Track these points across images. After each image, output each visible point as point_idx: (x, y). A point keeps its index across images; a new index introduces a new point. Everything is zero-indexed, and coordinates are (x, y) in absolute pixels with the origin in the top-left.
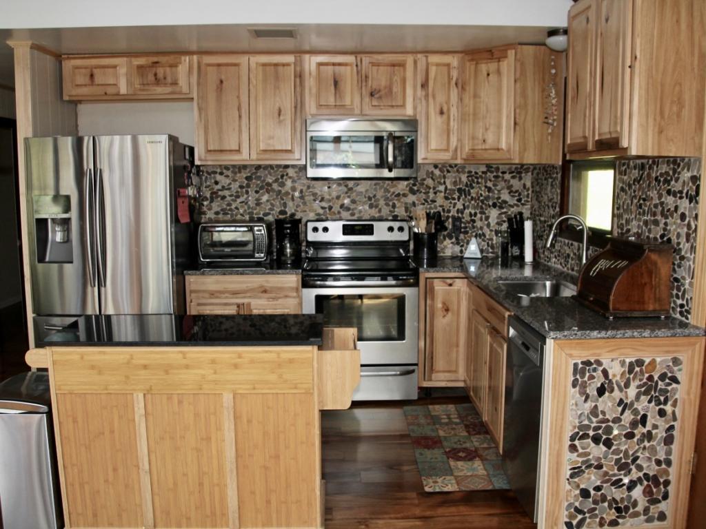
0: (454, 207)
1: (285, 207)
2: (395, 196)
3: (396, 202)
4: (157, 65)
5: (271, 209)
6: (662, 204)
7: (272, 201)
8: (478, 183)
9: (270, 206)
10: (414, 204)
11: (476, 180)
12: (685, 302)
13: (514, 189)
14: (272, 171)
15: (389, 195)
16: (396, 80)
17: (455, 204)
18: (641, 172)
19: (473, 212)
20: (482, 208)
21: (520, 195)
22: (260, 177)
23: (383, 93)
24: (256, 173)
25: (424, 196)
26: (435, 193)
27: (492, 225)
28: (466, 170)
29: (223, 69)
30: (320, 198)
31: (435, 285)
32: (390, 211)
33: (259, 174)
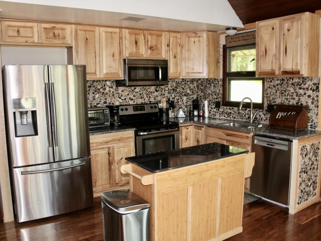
0: (171, 97)
1: (106, 100)
2: (150, 93)
3: (150, 95)
4: (55, 28)
5: (100, 101)
6: (296, 92)
7: (101, 98)
8: (179, 86)
9: (99, 100)
10: (157, 96)
11: (178, 85)
12: (313, 124)
13: (191, 88)
14: (100, 83)
15: (148, 92)
16: (159, 43)
17: (172, 95)
18: (282, 82)
19: (178, 98)
20: (181, 97)
21: (193, 90)
22: (95, 86)
23: (154, 48)
24: (93, 84)
25: (160, 92)
26: (165, 91)
27: (184, 103)
28: (175, 81)
29: (87, 32)
30: (121, 95)
31: (183, 129)
32: (149, 100)
33: (94, 85)
